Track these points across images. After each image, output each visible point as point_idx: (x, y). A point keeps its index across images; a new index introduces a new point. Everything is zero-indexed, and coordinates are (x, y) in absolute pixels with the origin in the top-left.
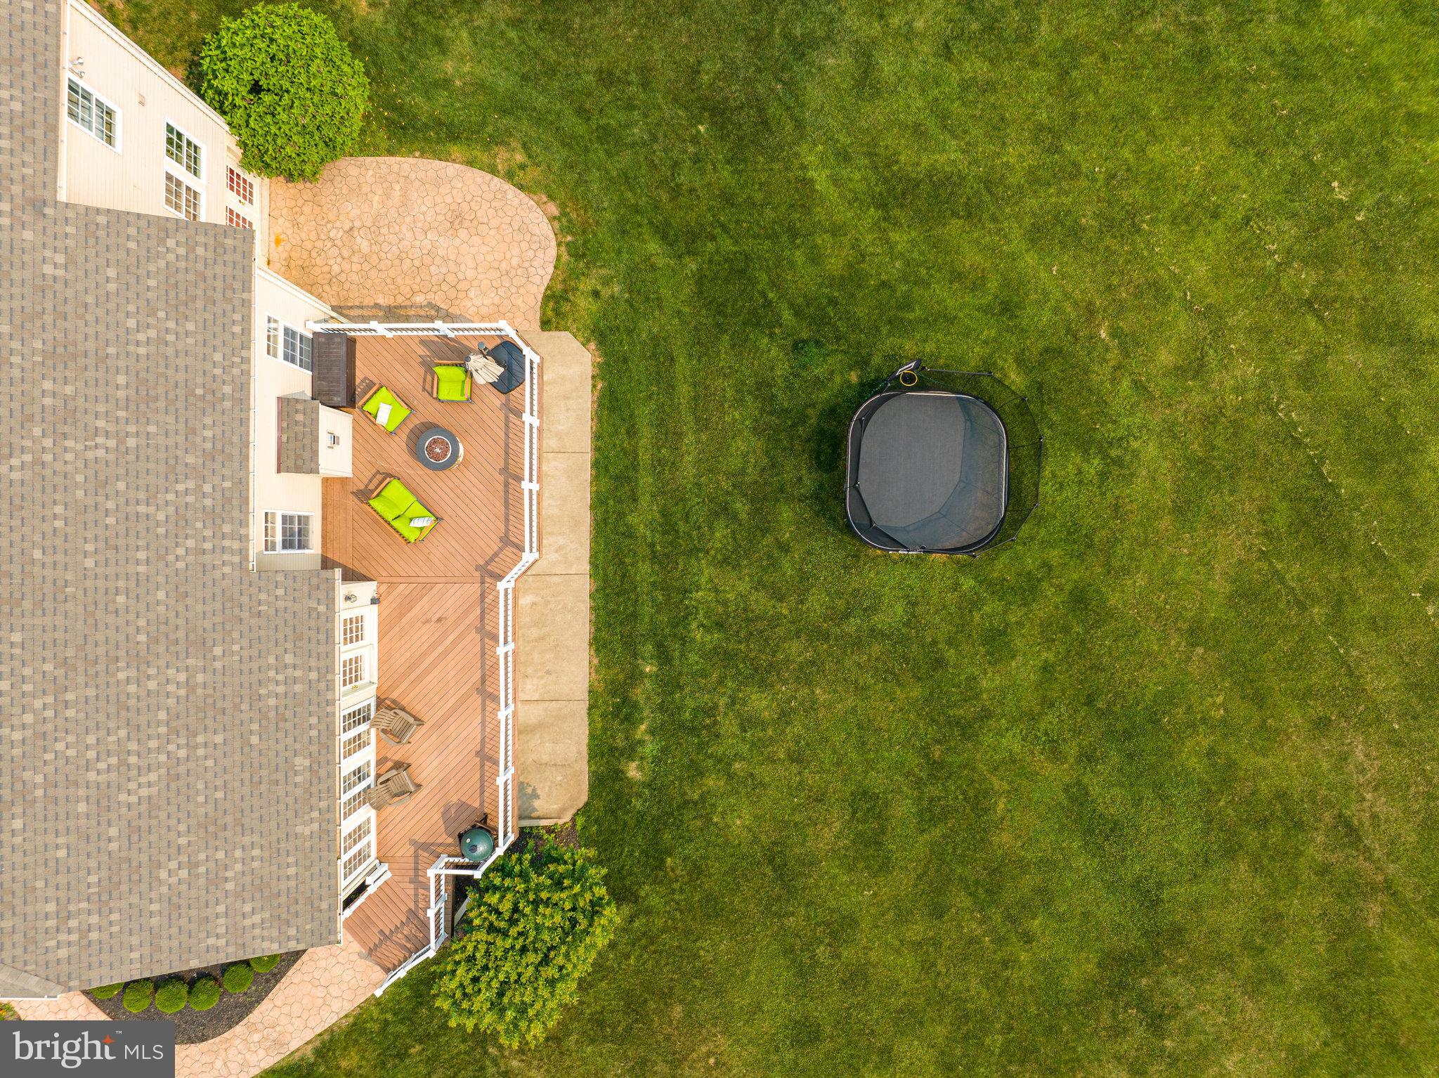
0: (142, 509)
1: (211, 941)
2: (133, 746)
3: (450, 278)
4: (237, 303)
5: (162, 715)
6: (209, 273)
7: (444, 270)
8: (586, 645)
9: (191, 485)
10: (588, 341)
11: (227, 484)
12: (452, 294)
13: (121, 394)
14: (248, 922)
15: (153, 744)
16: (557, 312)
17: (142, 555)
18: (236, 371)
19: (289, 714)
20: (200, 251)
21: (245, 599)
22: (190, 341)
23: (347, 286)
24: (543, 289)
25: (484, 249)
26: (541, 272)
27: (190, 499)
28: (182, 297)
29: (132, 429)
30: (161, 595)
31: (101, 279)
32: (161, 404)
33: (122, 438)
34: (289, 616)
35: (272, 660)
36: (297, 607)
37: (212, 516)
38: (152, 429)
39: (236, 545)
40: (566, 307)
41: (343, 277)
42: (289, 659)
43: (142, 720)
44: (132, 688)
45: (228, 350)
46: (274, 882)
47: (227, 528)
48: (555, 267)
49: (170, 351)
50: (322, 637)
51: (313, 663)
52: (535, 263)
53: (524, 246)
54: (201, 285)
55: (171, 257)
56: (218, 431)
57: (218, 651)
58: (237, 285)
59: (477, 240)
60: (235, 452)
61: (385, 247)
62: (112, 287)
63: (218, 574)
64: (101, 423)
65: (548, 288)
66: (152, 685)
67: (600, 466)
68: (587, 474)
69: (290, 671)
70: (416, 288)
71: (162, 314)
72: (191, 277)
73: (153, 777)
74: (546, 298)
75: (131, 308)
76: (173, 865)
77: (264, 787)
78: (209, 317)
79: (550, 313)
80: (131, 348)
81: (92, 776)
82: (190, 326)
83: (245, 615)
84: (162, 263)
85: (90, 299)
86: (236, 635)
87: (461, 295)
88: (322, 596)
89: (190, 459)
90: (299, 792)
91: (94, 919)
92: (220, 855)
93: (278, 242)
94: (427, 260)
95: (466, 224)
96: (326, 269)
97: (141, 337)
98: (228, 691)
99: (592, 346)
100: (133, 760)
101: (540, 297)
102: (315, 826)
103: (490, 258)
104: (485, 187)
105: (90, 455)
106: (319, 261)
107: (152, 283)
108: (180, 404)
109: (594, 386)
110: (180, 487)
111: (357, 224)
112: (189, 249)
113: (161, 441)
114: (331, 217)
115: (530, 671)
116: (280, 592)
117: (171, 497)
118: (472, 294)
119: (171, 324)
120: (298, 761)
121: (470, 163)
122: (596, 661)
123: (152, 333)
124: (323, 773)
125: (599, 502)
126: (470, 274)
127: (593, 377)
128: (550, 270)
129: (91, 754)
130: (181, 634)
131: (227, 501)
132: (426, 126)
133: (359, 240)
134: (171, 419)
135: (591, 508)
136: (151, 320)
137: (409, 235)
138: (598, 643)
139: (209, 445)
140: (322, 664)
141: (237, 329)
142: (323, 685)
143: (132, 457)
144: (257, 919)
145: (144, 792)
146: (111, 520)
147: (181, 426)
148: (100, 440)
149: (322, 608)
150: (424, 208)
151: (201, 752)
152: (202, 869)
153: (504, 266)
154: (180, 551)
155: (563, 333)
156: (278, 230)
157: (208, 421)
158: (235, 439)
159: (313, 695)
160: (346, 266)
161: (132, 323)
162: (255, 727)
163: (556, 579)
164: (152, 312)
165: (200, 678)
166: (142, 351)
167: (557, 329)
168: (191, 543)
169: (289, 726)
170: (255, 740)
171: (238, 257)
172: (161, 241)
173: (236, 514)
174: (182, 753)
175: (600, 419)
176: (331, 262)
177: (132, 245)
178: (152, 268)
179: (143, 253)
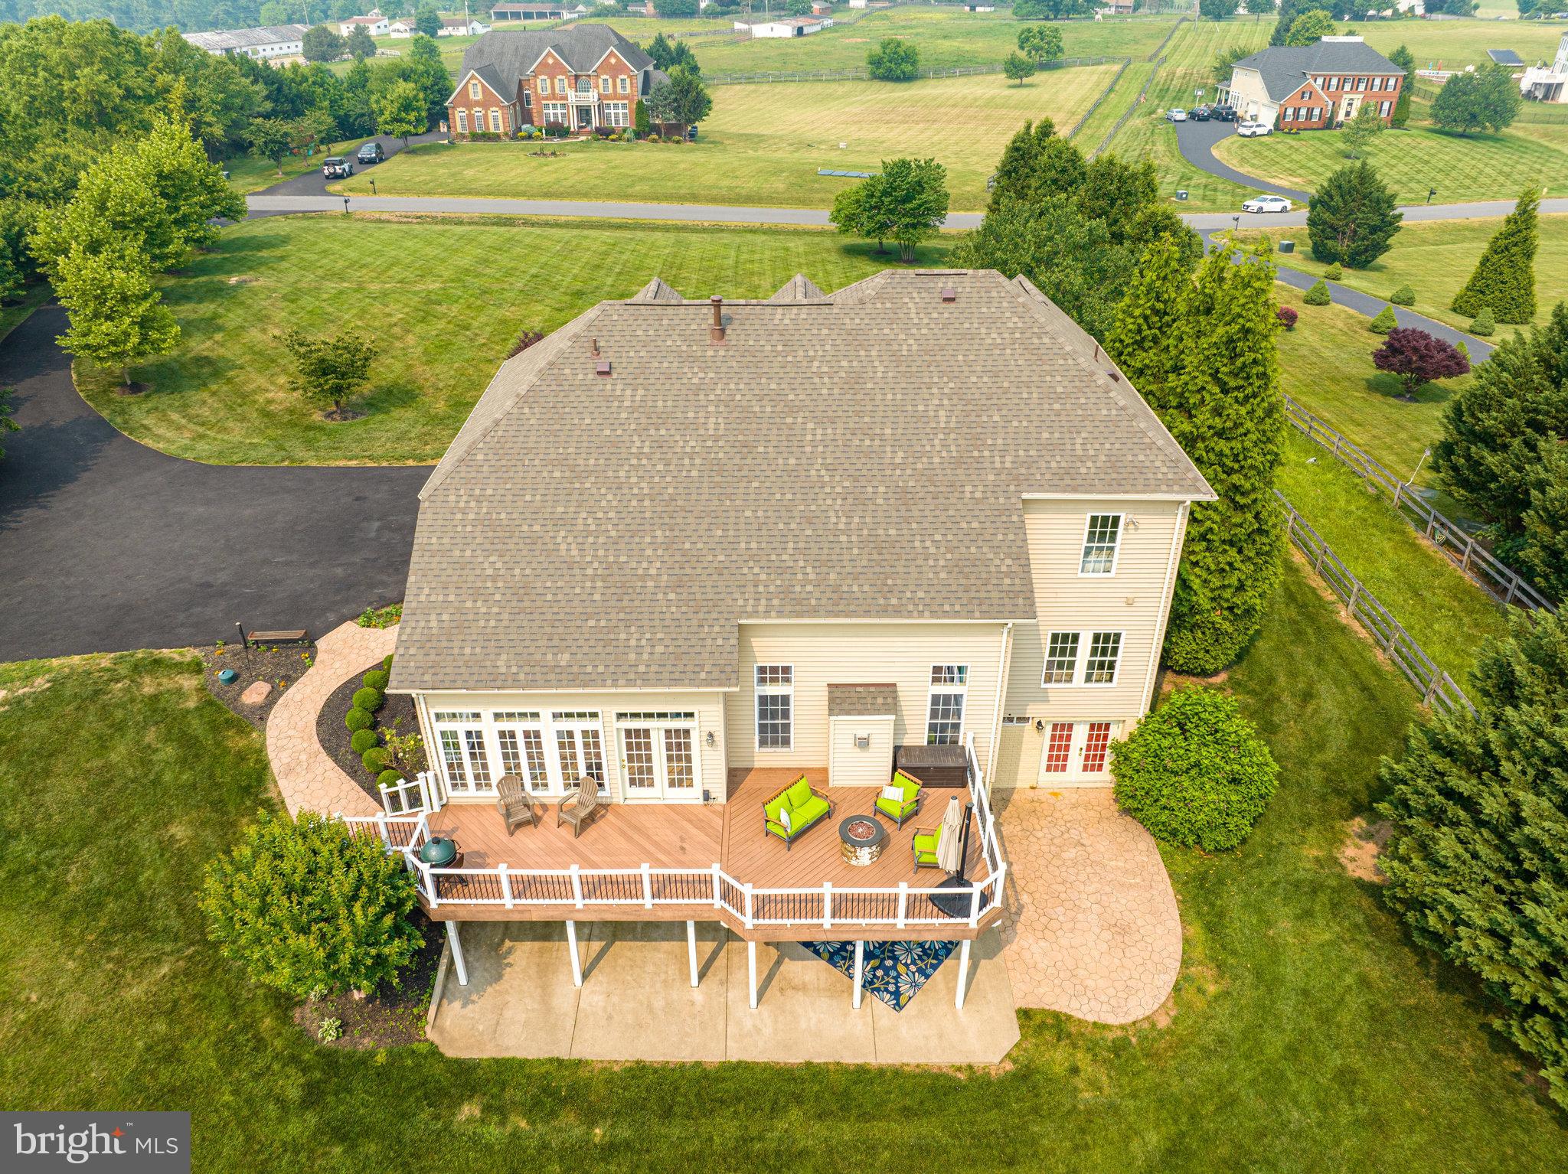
0: (791, 545)
1: (426, 591)
2: (601, 540)
3: (1054, 925)
4: (970, 607)
5: (623, 559)
6: (989, 587)
7: (1061, 918)
8: (638, 1056)
9: (812, 577)
10: (1015, 1061)
11: (813, 602)
12: (1038, 926)
13: (881, 532)
14: (433, 617)
15: (601, 552)
16: (1041, 1028)
17: (754, 545)
18: (911, 607)
19: (610, 649)
20: (1007, 581)
21: (715, 615)
22: (931, 575)
23: (1025, 842)
24: (1065, 1010)
25: (1096, 954)
26: (1085, 1008)
27: (800, 576)
28: (966, 570)
29: (854, 538)
30: (721, 558)
31: (969, 519)
32: (876, 557)
33: (847, 532)
34: (697, 649)
35: (659, 636)
36: (706, 655)
37: (786, 592)
38: (855, 551)
39: (761, 609)
40: (1048, 1035)
41: (1032, 839)
42: (660, 649)
43: (622, 546)
44: (648, 539)
45: (928, 601)
46: (461, 637)
47: (775, 602)
48: (1095, 1023)
49: (920, 562)
50: (677, 676)
51: (653, 668)
52: (1093, 1003)
53: (1111, 992)
54: (980, 582)
55: (998, 562)
56: (859, 595)
57: (672, 596)
58: (985, 608)
59: (1104, 947)
60: (841, 608)
61: (1071, 870)
62: (964, 525)
63: (737, 596)
64: (856, 520)
65: (1069, 1017)
66: (649, 552)
67: (861, 1073)
68: (850, 1059)
69: (649, 649)
70: (1037, 896)
71: (949, 556)
72: (984, 575)
73: (574, 553)
74: (1056, 1015)
75: (950, 537)
76: (499, 565)
77: (548, 630)
78: (953, 588)
79: (1038, 1019)
80: (918, 538)
81: (583, 515)
82: (943, 575)
83: (701, 616)
84: (991, 556)
85: (951, 512)
86: (684, 609)
87: (1039, 934)
88: (715, 675)
89: (832, 576)
90: (538, 657)
91: (471, 516)
92: (498, 597)
93: (1055, 794)
94: (1067, 904)
95: (1119, 938)
96: (1038, 827)
97: (928, 544)
98: (636, 603)
99: (1009, 1066)
100: (591, 540)
101: (1056, 1008)
102: (503, 670)
103: (1087, 959)
104: (1165, 954)
105: (831, 513)
106: (1043, 823)
107: (973, 550)
108: (877, 569)
109: (959, 1069)
110: (809, 570)
111: (1090, 849)
112: (1007, 574)
113: (846, 557)
114: (1091, 830)
115: (615, 999)
116: (720, 642)
117: (801, 564)
118: (1042, 943)
119: (942, 563)
120: (567, 656)
121: (1186, 941)
122: (616, 1068)
123: (932, 550)
124: (552, 676)
125: (814, 1072)
126: (1064, 942)
127: (970, 1067)
128: (1091, 1018)
129: (600, 515)
130: (688, 571)
131: (799, 602)
132: (1212, 905)
133: (1074, 851)
134: (864, 563)
135: (808, 1064)
136: (943, 550)
137: (1091, 889)
138: (639, 1070)
139: (845, 589)
140: (652, 676)
141: (947, 608)
142: (632, 676)
143: (831, 538)
144: (434, 624)
145: (563, 547)
146: (781, 526)
147: (859, 570)
148: (843, 519)
149: (703, 675)
150: (1123, 901)
151: (588, 584)
152: (489, 584)
153: (1081, 972)
154: (756, 570)
155: (1018, 1032)
156: (1066, 794)
157: (866, 588)
158: (852, 608)
159: (625, 669)
160: (1044, 841)
161: (938, 537)
162: (603, 623)
163: (721, 1026)
164: (949, 550)
165: (650, 584)
166: (917, 544)
167: (1021, 1027)
168: (763, 577)
169: (599, 649)
170: (591, 623)
171: (1010, 608)
172: (1008, 555)
173: (788, 608)
174: (590, 571)
175: (921, 1076)
176: (1046, 831)
177: (1000, 537)
178: (985, 550)
179: (995, 544)
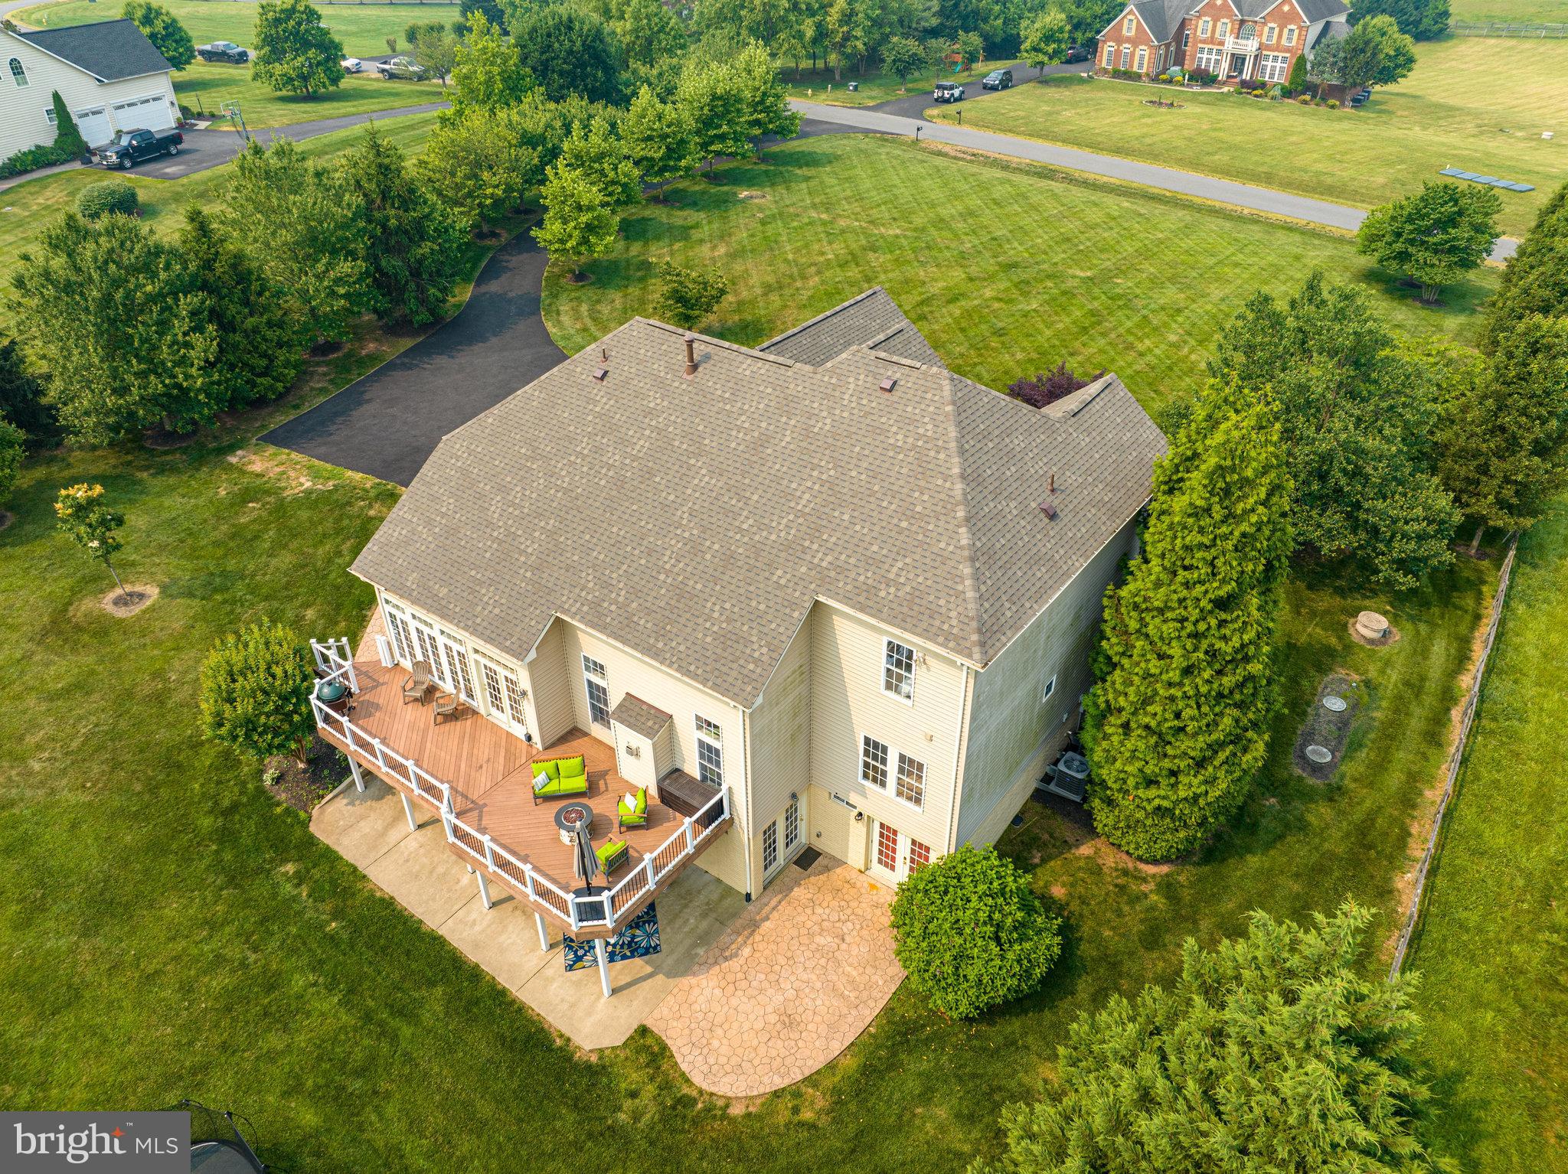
0: (625, 567)
1: (406, 509)
2: (516, 513)
3: (744, 984)
4: (708, 676)
5: (520, 532)
6: (735, 666)
7: (754, 984)
8: (395, 895)
9: (621, 599)
10: (600, 1058)
11: (608, 620)
12: (730, 977)
13: (691, 583)
15: (510, 522)
16: (646, 1048)
17: (602, 557)
18: (668, 655)
19: (471, 597)
20: (751, 666)
21: (543, 601)
22: (700, 636)
23: (800, 909)
24: (674, 1049)
25: (746, 1026)
26: (690, 1058)
27: (613, 595)
28: (729, 643)
29: (669, 580)
30: (576, 558)
31: (761, 599)
32: (673, 602)
33: (668, 573)
34: (517, 622)
35: (503, 601)
36: (519, 629)
37: (596, 605)
38: (663, 591)
39: (574, 610)
40: (643, 1059)
41: (809, 911)
42: (497, 611)
43: (524, 523)
44: (542, 524)
45: (683, 656)
46: (403, 550)
47: (585, 609)
48: (684, 1074)
49: (700, 621)
50: (493, 636)
51: (485, 624)
52: (700, 1058)
53: (723, 1060)
54: (731, 658)
55: (756, 647)
56: (640, 628)
57: (528, 574)
58: (719, 682)
59: (759, 1025)
60: (622, 633)
61: (808, 954)
62: (754, 603)
63: (566, 592)
64: (681, 565)
65: (671, 1056)
66: (537, 534)
67: (499, 995)
68: (503, 980)
69: (490, 608)
70: (757, 955)
71: (724, 625)
72: (738, 654)
73: (496, 516)
74: (664, 1048)
75: (736, 610)
76: (451, 507)
77: (448, 566)
78: (708, 654)
79: (649, 1041)
80: (713, 599)
81: (518, 489)
82: (709, 639)
83: (535, 597)
84: (754, 639)
85: (752, 588)
86: (529, 588)
87: (723, 984)
88: (515, 647)
89: (634, 605)
90: (431, 583)
91: (459, 464)
92: (437, 530)
93: (873, 887)
94: (773, 977)
95: (779, 1026)
96: (825, 904)
97: (717, 608)
98: (506, 570)
99: (594, 1059)
100: (511, 510)
101: (669, 1042)
103: (735, 1025)
104: (799, 1063)
105: (668, 553)
106: (834, 904)
107: (745, 628)
108: (667, 613)
109: (561, 1036)
110: (623, 593)
111: (844, 946)
112: (756, 661)
113: (654, 594)
114: (864, 933)
115: (422, 851)
116: (533, 623)
117: (621, 585)
118: (717, 992)
119: (715, 628)
120: (446, 590)
121: (831, 1066)
122: (378, 894)
123: (716, 615)
124: (429, 601)
125: (475, 974)
126: (734, 1002)
127: (569, 1040)
128: (684, 1067)
129: (527, 493)
130: (550, 559)
132: (894, 1054)
133: (829, 939)
134: (662, 604)
135: (477, 966)
136: (723, 618)
137: (805, 977)
138: (389, 903)
139: (635, 619)
140: (480, 629)
141: (692, 668)
142: (470, 623)
143: (654, 574)
144: (396, 534)
145: (493, 508)
146: (629, 549)
147: (654, 608)
148: (673, 561)
149: (508, 643)
150: (819, 1002)
151: (489, 543)
152: (438, 519)
153: (719, 1032)
154: (590, 578)
155: (624, 1040)
156: (883, 892)
157: (649, 625)
158: (629, 636)
159: (469, 615)
160: (815, 918)
161: (727, 606)
162: (479, 576)
163: (456, 907)
164: (729, 621)
165: (523, 559)
166: (709, 605)
167: (631, 1038)
168: (591, 585)
169: (465, 594)
170: (473, 573)
171: (736, 690)
172: (768, 645)
173: (589, 617)
174: (495, 534)
175: (533, 1022)
176: (827, 911)
177: (773, 626)
178: (754, 632)
179: (765, 630)
